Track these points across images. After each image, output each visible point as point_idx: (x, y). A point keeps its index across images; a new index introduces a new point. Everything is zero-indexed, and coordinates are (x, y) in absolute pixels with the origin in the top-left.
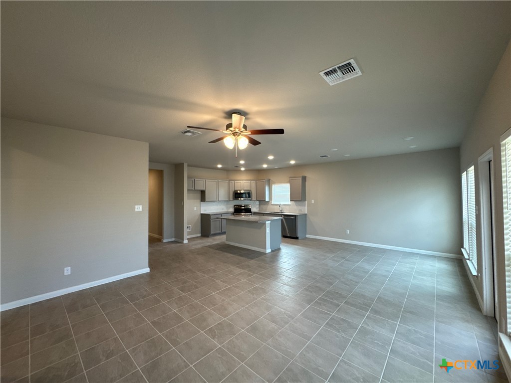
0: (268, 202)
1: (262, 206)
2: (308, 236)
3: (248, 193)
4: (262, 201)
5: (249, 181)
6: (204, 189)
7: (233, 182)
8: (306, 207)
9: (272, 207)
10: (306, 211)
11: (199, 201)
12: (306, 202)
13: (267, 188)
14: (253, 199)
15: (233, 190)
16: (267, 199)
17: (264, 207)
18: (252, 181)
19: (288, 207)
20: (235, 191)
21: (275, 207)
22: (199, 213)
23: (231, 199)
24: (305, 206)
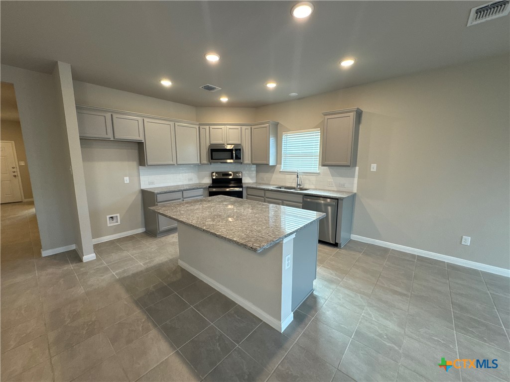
0: (274, 167)
1: (261, 175)
2: (354, 237)
3: (236, 150)
4: (263, 167)
5: (239, 127)
6: (141, 138)
7: (207, 127)
8: (356, 180)
9: (282, 176)
10: (355, 186)
11: (134, 164)
12: (357, 168)
13: (272, 141)
14: (246, 162)
15: (208, 144)
16: (272, 162)
17: (265, 176)
18: (244, 127)
19: (313, 178)
20: (211, 145)
21: (288, 176)
22: (136, 189)
23: (205, 161)
24: (353, 177)
